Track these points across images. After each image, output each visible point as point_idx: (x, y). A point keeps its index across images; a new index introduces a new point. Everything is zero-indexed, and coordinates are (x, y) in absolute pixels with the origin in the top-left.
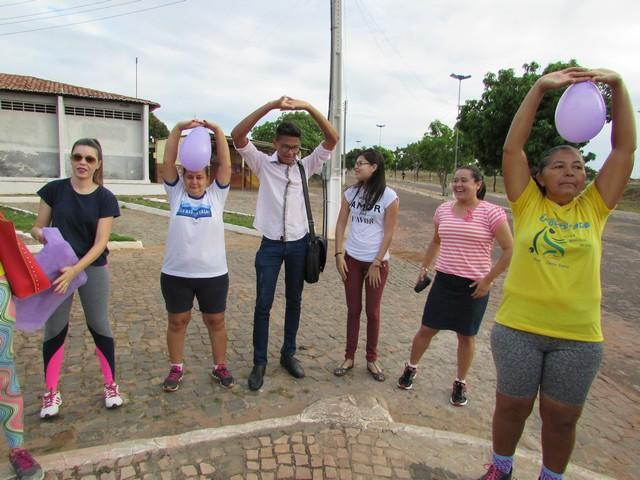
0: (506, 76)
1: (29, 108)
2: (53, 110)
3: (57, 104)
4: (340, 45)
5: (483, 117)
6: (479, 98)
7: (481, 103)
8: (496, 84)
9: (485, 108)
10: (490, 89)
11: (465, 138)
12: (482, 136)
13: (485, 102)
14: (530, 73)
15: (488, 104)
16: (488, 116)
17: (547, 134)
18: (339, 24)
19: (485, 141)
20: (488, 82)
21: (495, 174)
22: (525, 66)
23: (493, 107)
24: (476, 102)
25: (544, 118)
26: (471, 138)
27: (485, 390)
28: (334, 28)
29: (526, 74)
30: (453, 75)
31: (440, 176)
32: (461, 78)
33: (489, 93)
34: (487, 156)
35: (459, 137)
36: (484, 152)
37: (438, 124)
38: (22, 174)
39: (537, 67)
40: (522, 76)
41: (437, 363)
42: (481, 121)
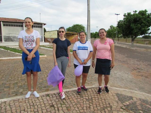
0: (129, 14)
1: (17, 26)
2: (22, 26)
3: (23, 25)
4: (90, 9)
5: (124, 24)
6: (122, 20)
7: (123, 21)
8: (126, 16)
9: (124, 22)
10: (125, 17)
11: (119, 29)
12: (123, 29)
13: (124, 20)
14: (135, 13)
15: (125, 21)
16: (125, 24)
17: (139, 28)
18: (89, 4)
19: (124, 30)
20: (125, 16)
21: (126, 38)
22: (134, 11)
23: (126, 22)
24: (121, 20)
25: (139, 24)
26: (120, 30)
27: (128, 83)
28: (88, 5)
29: (134, 13)
30: (115, 14)
31: (113, 39)
32: (117, 15)
33: (125, 18)
34: (125, 34)
35: (117, 29)
36: (124, 33)
37: (112, 26)
38: (16, 41)
39: (137, 11)
40: (133, 14)
41: (117, 78)
42: (123, 25)
